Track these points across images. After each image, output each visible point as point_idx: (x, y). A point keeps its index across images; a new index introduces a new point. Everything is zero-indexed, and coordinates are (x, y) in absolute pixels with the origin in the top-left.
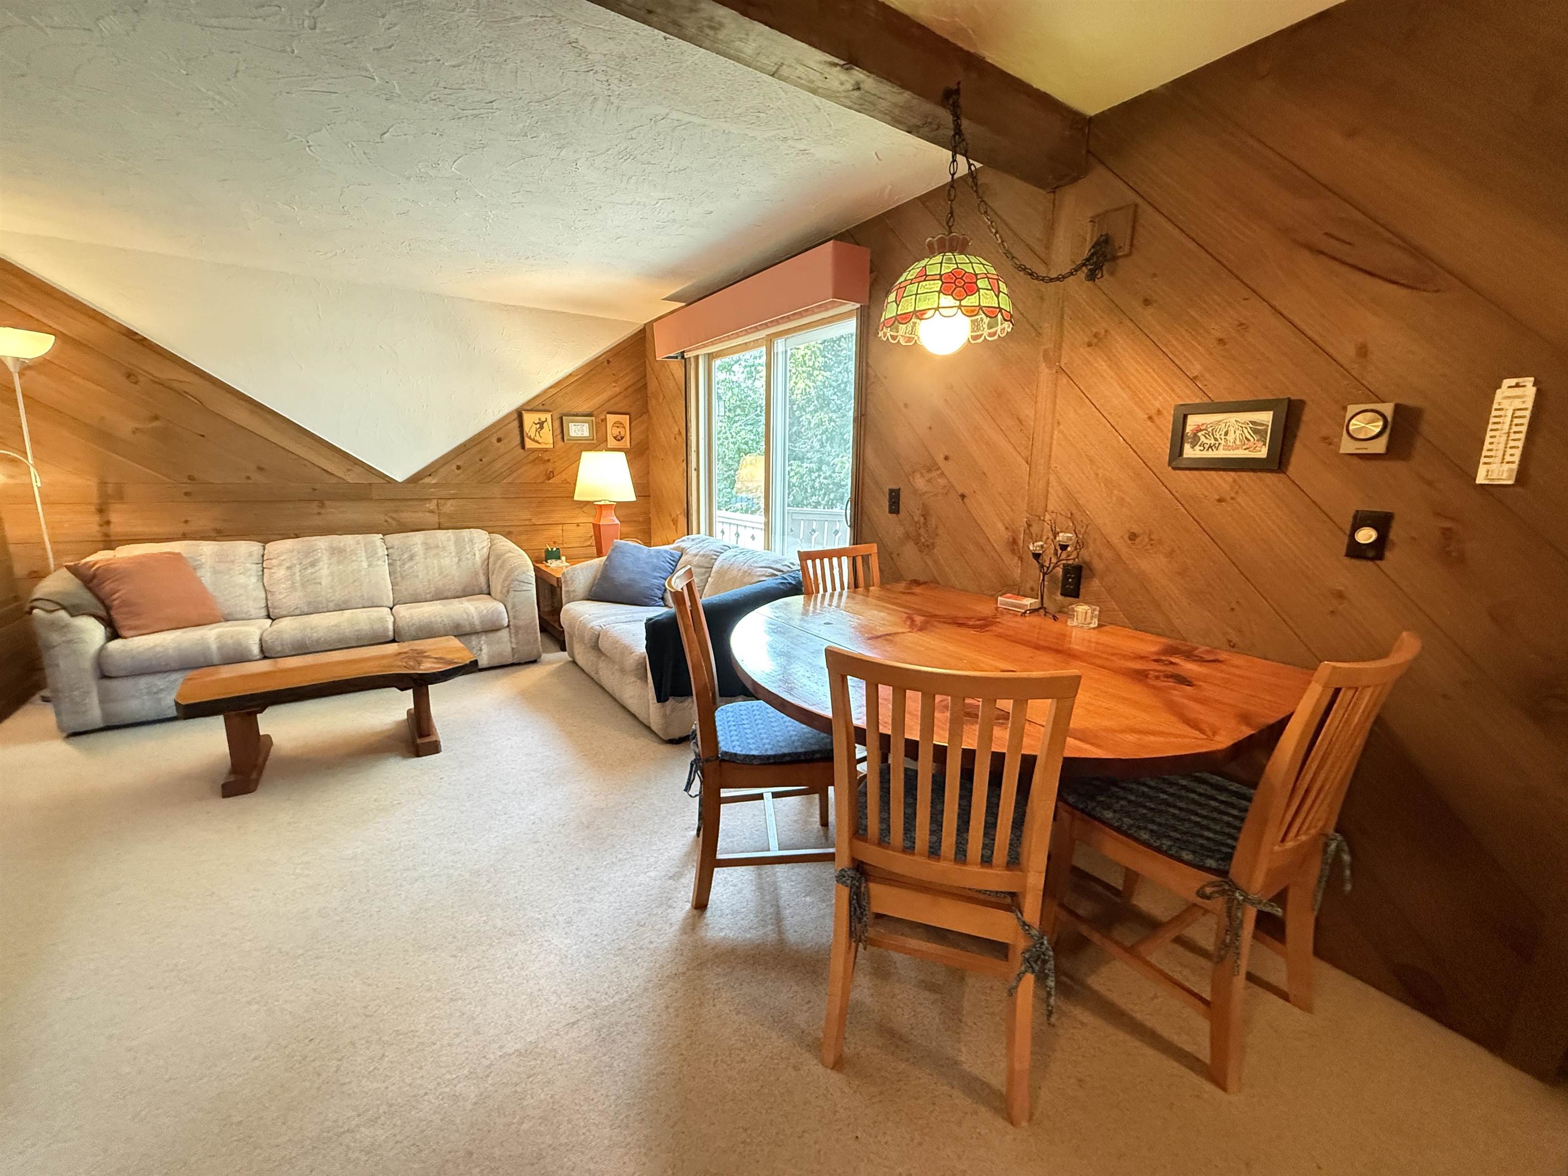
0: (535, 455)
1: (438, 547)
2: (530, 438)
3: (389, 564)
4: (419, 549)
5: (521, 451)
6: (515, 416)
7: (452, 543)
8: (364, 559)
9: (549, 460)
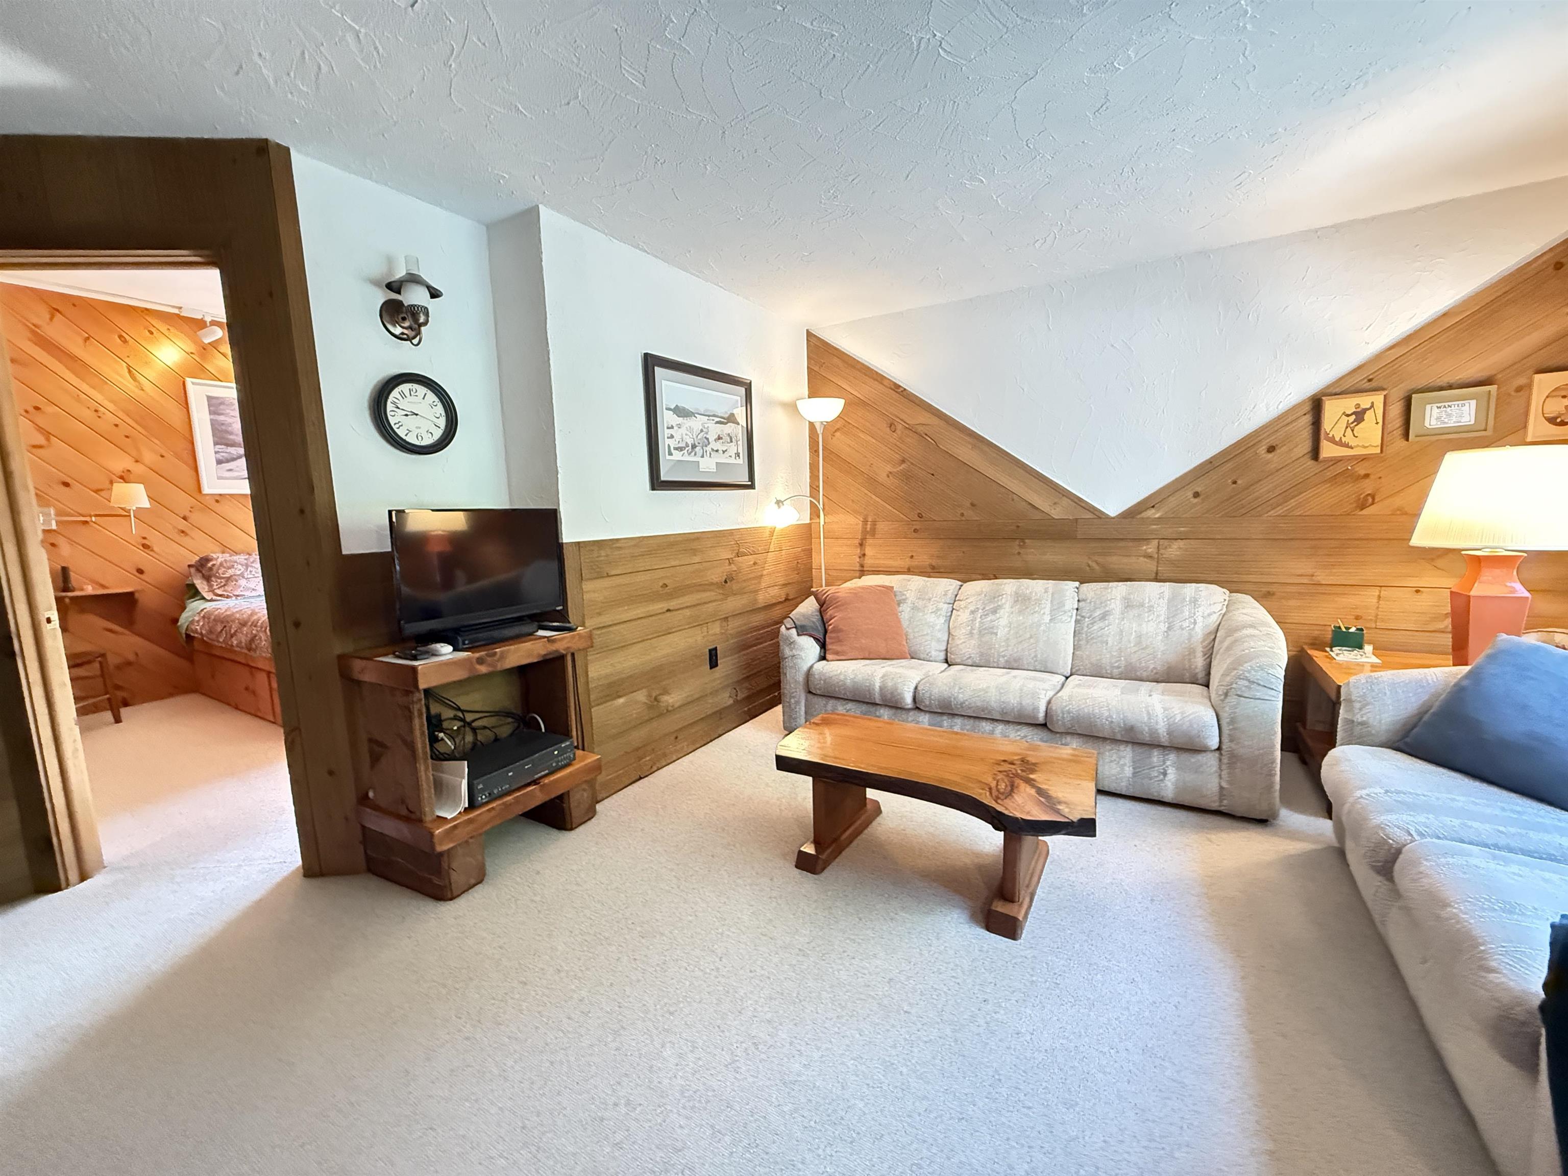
0: (1340, 468)
1: (1142, 605)
2: (1332, 440)
3: (1077, 621)
4: (1116, 606)
5: (1311, 463)
6: (1307, 407)
7: (1164, 603)
8: (1047, 611)
9: (1367, 476)
